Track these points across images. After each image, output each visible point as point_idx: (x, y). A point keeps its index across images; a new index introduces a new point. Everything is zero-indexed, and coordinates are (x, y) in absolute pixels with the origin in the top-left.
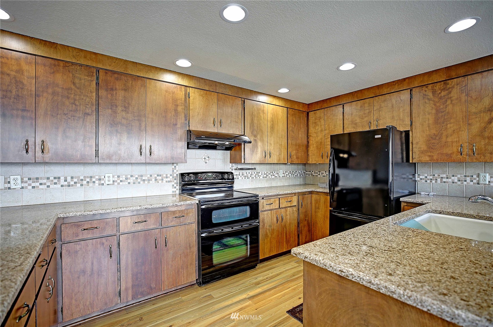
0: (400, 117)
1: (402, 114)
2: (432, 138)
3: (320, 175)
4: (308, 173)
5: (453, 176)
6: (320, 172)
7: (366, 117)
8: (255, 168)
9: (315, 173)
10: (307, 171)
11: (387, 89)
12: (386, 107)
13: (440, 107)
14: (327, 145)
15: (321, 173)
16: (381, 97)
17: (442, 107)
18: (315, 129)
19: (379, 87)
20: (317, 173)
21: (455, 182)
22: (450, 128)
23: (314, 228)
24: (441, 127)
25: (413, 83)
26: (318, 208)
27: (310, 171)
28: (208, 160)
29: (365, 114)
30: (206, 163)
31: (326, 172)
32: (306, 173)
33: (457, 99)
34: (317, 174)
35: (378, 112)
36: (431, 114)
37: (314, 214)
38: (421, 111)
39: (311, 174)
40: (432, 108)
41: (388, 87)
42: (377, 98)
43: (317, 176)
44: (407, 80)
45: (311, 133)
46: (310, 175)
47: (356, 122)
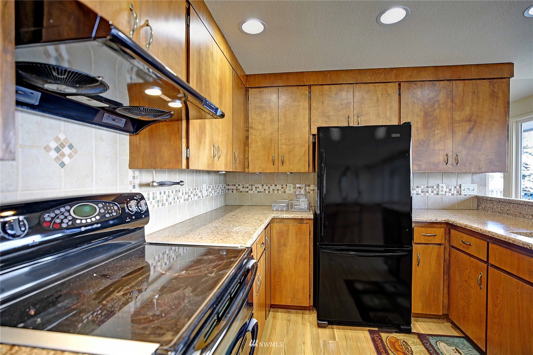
0: (387, 115)
1: (388, 112)
2: (420, 144)
3: (252, 190)
4: (230, 187)
5: (418, 187)
6: (252, 185)
7: (343, 109)
8: (182, 182)
9: (243, 188)
10: (229, 185)
11: (371, 76)
12: (371, 99)
13: (429, 110)
14: (282, 144)
15: (254, 187)
16: (363, 86)
17: (430, 109)
18: (260, 118)
19: (361, 72)
20: (248, 188)
21: (419, 194)
22: (438, 134)
23: (276, 279)
24: (429, 132)
25: (401, 76)
26: (285, 245)
27: (235, 185)
28: (70, 156)
29: (342, 105)
30: (63, 165)
31: (263, 185)
32: (227, 187)
33: (444, 104)
34: (248, 190)
35: (360, 106)
36: (419, 116)
37: (276, 256)
38: (409, 112)
39: (237, 190)
40: (421, 109)
41: (372, 75)
42: (357, 85)
43: (248, 192)
44: (395, 71)
45: (252, 123)
46: (235, 191)
47: (329, 114)
